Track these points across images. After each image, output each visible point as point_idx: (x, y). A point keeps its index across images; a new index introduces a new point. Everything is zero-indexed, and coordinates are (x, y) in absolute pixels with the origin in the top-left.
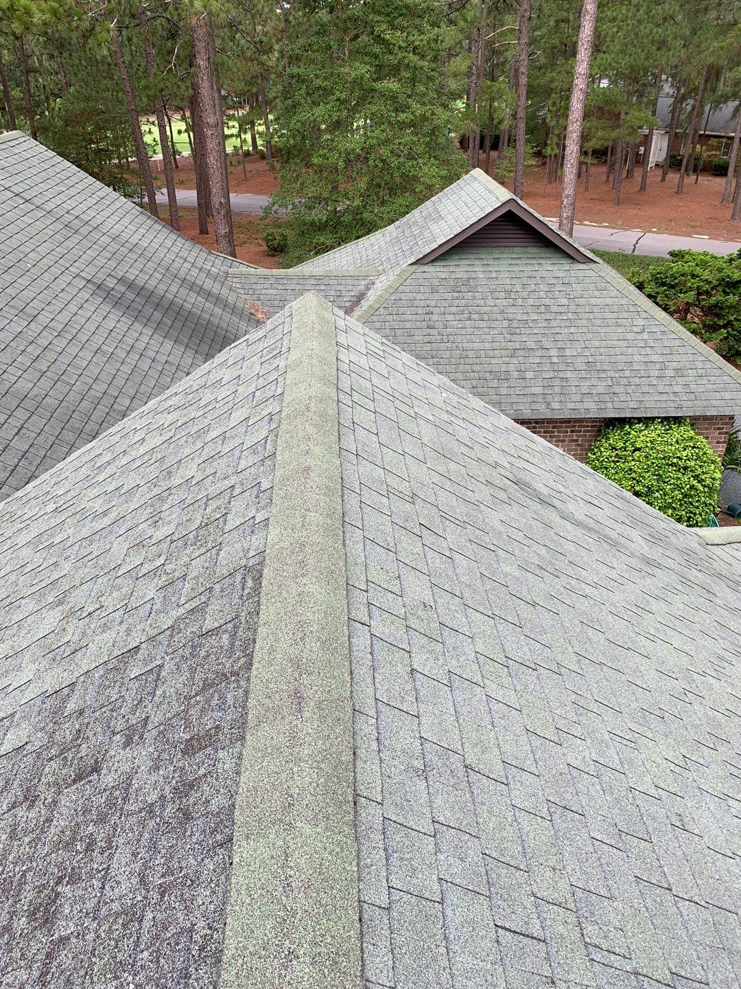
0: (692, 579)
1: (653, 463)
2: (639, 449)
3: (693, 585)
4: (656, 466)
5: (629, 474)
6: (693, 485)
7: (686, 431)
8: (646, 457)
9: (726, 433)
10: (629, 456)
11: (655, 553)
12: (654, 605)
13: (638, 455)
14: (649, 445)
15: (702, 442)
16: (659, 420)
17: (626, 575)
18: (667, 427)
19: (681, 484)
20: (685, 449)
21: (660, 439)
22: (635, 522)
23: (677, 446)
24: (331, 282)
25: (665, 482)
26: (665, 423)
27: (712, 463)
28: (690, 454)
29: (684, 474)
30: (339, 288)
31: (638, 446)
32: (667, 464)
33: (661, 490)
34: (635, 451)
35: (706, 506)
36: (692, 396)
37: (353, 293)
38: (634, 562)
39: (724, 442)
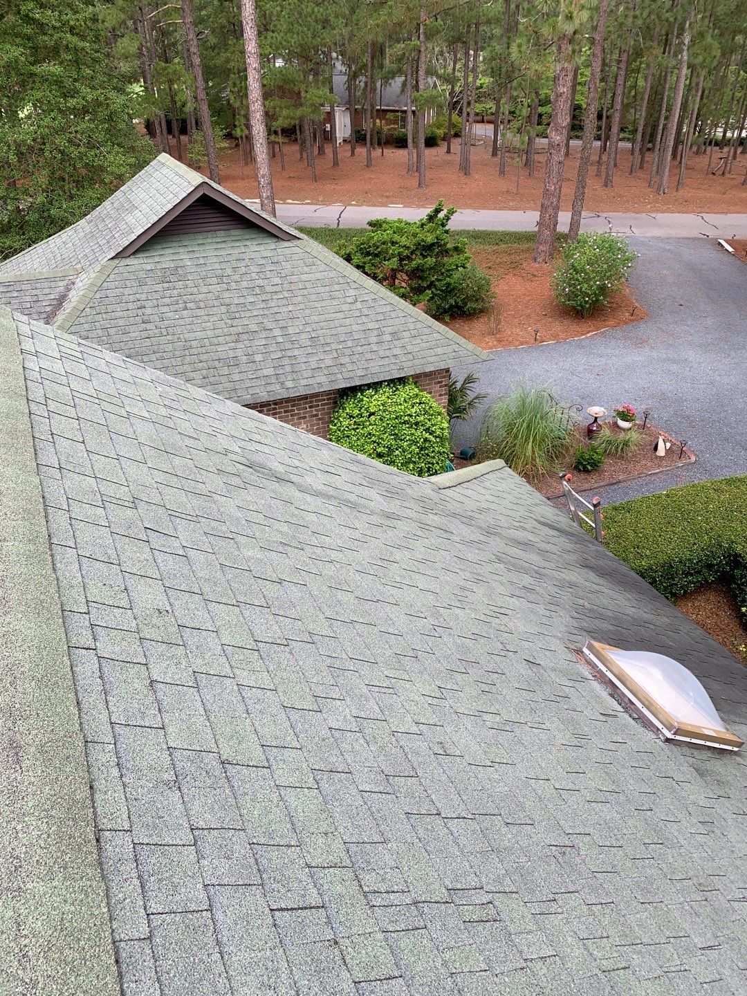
0: (430, 523)
1: (388, 424)
2: (373, 414)
3: (431, 529)
4: (392, 426)
5: (370, 438)
6: (426, 438)
7: (410, 390)
8: (381, 420)
9: (446, 385)
10: (366, 421)
11: (393, 507)
12: (398, 555)
13: (374, 419)
14: (381, 408)
15: (426, 397)
16: (386, 384)
17: (369, 533)
18: (394, 389)
19: (416, 438)
20: (413, 407)
21: (390, 401)
22: (372, 482)
23: (406, 405)
24: (24, 287)
25: (401, 440)
26: (392, 385)
27: (439, 415)
28: (418, 410)
29: (416, 429)
30: (35, 292)
31: (372, 411)
32: (400, 423)
33: (400, 448)
34: (370, 416)
35: (441, 454)
36: (410, 356)
37: (52, 297)
38: (375, 519)
39: (445, 394)
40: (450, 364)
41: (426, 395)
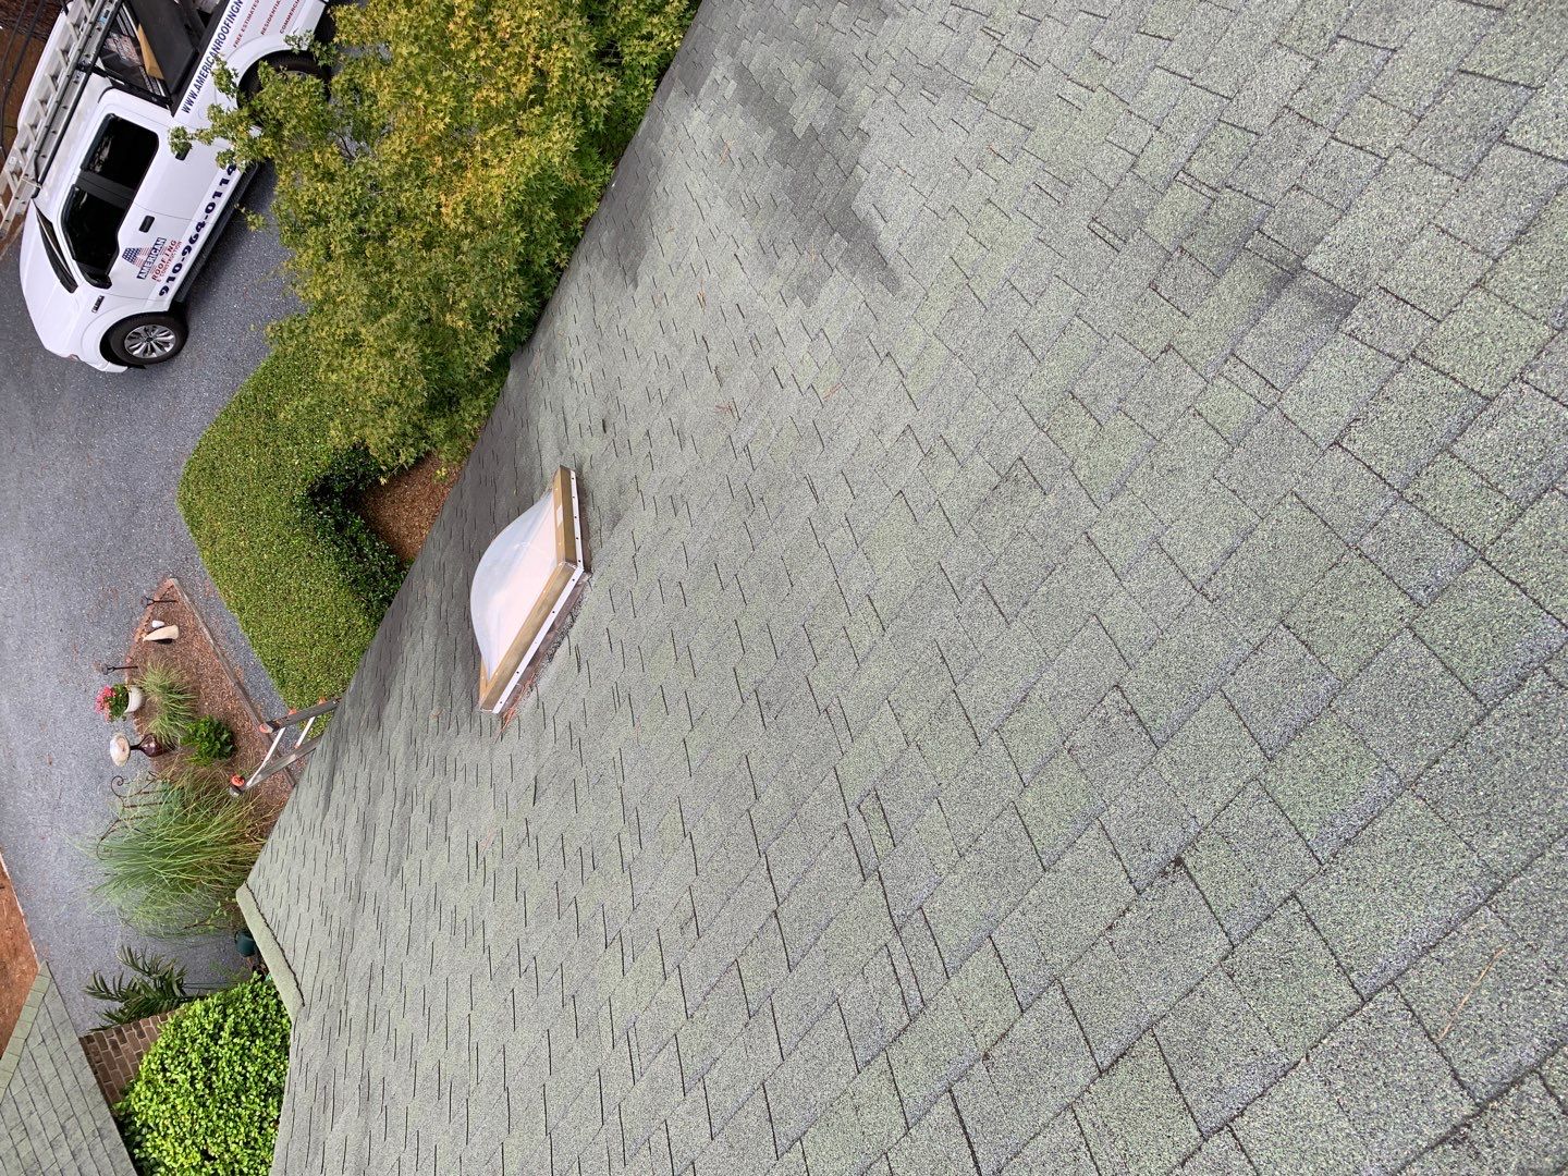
0: (364, 1012)
1: (219, 1116)
2: (205, 1155)
3: (372, 1008)
4: (221, 1108)
6: (231, 1034)
8: (213, 1133)
9: (119, 1032)
10: (223, 1160)
13: (215, 1148)
14: (188, 1142)
15: (149, 1063)
16: (137, 1151)
18: (144, 1130)
20: (173, 1081)
21: (171, 1131)
23: (173, 1096)
25: (245, 1079)
26: (138, 1138)
28: (179, 1069)
29: (218, 1059)
31: (199, 1158)
32: (212, 1094)
33: (261, 1076)
34: (210, 1158)
36: (69, 1125)
39: (137, 1026)
40: (71, 1040)
41: (145, 1063)
